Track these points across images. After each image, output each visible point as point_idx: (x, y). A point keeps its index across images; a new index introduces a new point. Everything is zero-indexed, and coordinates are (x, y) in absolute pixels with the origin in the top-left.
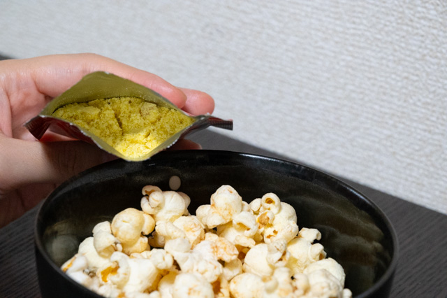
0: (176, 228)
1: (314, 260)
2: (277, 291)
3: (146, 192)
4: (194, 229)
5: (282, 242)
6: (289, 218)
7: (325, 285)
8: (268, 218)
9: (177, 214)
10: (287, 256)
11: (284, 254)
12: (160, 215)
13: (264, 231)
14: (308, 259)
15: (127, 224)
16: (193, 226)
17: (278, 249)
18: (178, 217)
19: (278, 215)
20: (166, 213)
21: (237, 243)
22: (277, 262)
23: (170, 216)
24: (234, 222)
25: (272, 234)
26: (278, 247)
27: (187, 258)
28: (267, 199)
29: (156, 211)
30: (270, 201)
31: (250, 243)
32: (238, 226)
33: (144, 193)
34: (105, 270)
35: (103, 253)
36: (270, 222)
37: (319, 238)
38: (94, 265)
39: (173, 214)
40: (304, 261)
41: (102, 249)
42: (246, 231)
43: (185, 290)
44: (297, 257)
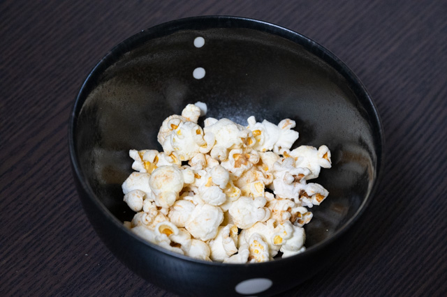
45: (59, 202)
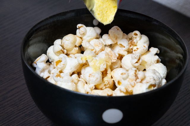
0: (90, 45)
1: (154, 63)
2: (128, 79)
3: (79, 27)
4: (99, 46)
5: (138, 55)
6: (145, 43)
7: (152, 77)
8: (134, 42)
9: (92, 38)
10: (140, 61)
11: (139, 60)
12: (84, 38)
13: (133, 48)
14: (151, 62)
15: (68, 41)
16: (98, 44)
17: (135, 58)
18: (93, 39)
19: (139, 41)
20: (87, 37)
21: (119, 53)
22: (134, 64)
23: (88, 39)
24: (118, 43)
25: (136, 49)
26: (136, 57)
27: (93, 60)
28: (135, 33)
29: (82, 36)
30: (136, 35)
31: (125, 53)
32: (120, 45)
33: (78, 27)
34: (58, 61)
35: (56, 54)
36: (135, 44)
37: (158, 52)
38: (53, 58)
39: (90, 38)
40: (150, 63)
41: (56, 52)
42: (123, 48)
43: (88, 75)
44: (146, 61)
45: (20, 112)
